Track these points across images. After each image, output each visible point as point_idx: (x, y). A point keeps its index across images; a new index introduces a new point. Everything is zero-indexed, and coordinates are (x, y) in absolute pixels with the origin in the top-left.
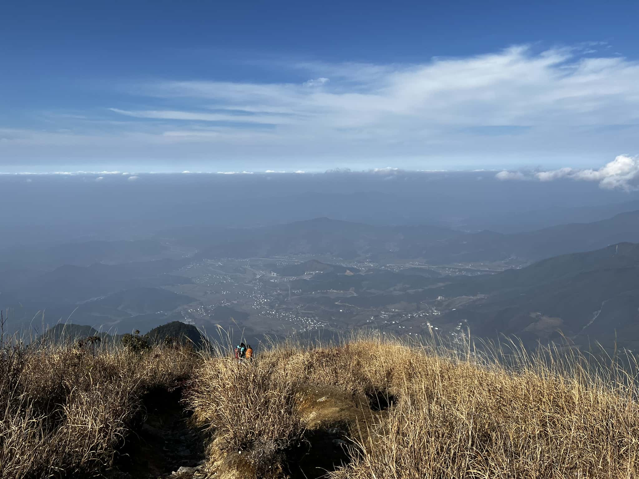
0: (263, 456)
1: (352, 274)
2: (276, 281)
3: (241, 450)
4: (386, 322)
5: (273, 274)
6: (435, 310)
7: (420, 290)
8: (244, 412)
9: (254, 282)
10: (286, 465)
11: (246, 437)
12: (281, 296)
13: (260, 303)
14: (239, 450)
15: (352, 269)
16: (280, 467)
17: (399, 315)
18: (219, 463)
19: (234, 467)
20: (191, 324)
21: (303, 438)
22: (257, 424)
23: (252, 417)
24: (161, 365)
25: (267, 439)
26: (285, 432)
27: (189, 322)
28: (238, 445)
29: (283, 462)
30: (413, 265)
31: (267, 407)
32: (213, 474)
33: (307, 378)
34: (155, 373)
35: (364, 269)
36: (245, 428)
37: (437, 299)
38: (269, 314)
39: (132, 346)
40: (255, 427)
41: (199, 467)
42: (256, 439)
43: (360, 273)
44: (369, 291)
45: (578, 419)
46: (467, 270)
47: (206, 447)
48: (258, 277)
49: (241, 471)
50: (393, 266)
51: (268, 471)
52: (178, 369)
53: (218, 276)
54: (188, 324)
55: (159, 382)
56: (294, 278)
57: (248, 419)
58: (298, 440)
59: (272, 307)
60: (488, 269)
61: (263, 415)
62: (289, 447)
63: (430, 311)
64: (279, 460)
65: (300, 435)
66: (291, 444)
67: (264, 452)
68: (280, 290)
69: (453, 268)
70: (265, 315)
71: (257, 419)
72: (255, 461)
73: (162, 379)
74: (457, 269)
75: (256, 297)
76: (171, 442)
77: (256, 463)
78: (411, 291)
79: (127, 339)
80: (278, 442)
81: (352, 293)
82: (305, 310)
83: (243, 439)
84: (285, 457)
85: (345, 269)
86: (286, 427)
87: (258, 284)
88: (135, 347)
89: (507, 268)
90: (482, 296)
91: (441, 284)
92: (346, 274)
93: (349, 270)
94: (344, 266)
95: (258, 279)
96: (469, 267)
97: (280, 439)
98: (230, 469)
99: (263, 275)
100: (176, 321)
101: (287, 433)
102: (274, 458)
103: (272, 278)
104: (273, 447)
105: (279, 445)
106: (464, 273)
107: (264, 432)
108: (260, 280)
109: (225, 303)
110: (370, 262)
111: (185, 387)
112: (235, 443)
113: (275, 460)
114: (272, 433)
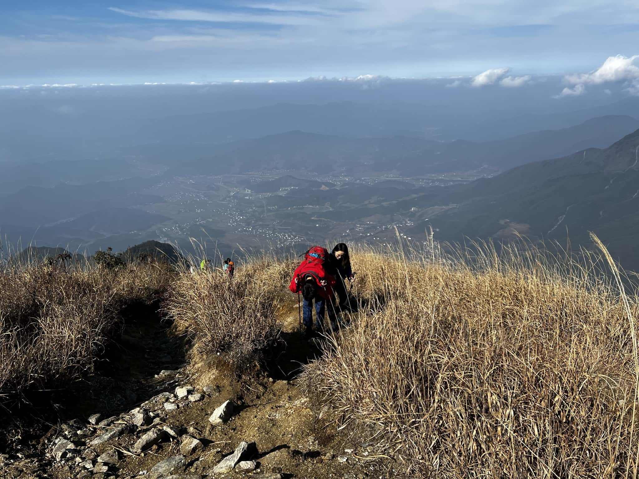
0: (241, 356)
1: (327, 189)
2: (251, 198)
3: (219, 352)
4: (361, 234)
5: (248, 191)
6: (409, 221)
7: (395, 202)
8: (221, 317)
9: (228, 199)
10: (264, 363)
11: (224, 339)
12: (257, 213)
13: (236, 220)
14: (217, 351)
15: (326, 184)
16: (258, 365)
17: (374, 227)
18: (200, 365)
19: (214, 367)
20: (166, 243)
21: (279, 338)
22: (234, 328)
23: (228, 321)
24: (137, 280)
25: (244, 340)
26: (261, 333)
27: (165, 241)
28: (216, 347)
29: (260, 360)
30: (387, 177)
31: (244, 312)
32: (193, 374)
33: (284, 287)
34: (132, 288)
35: (339, 183)
36: (222, 332)
37: (410, 211)
38: (246, 231)
39: (105, 263)
40: (232, 330)
41: (181, 370)
42: (233, 341)
43: (335, 188)
44: (344, 205)
45: (534, 310)
46: (441, 181)
47: (187, 352)
48: (232, 194)
49: (220, 370)
50: (368, 179)
51: (246, 369)
52: (155, 283)
53: (190, 194)
54: (164, 242)
55: (136, 297)
56: (269, 194)
57: (225, 324)
58: (275, 340)
59: (248, 224)
60: (460, 179)
61: (239, 319)
62: (266, 347)
63: (404, 222)
64: (257, 358)
65: (276, 335)
66: (268, 344)
67: (242, 353)
68: (255, 206)
69: (426, 179)
70: (241, 232)
71: (234, 323)
72: (233, 361)
73: (139, 294)
74: (430, 179)
75: (231, 214)
76: (153, 350)
77: (234, 362)
78: (385, 204)
79: (100, 257)
80: (255, 343)
81: (328, 207)
82: (281, 226)
83: (221, 342)
84: (262, 356)
85: (320, 184)
86: (262, 329)
87: (232, 201)
88: (108, 264)
89: (479, 177)
90: (454, 205)
91: (415, 196)
92: (322, 189)
93: (325, 185)
94: (319, 180)
95: (232, 196)
96: (442, 178)
97: (257, 340)
98: (209, 369)
99: (238, 193)
100: (151, 240)
101: (263, 335)
102: (252, 357)
103: (247, 195)
104: (250, 347)
105: (256, 345)
106: (437, 184)
107: (241, 334)
108: (235, 197)
109: (200, 221)
110: (345, 176)
111: (163, 300)
112: (213, 345)
113: (253, 359)
114: (249, 335)
